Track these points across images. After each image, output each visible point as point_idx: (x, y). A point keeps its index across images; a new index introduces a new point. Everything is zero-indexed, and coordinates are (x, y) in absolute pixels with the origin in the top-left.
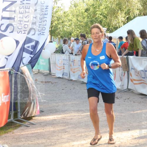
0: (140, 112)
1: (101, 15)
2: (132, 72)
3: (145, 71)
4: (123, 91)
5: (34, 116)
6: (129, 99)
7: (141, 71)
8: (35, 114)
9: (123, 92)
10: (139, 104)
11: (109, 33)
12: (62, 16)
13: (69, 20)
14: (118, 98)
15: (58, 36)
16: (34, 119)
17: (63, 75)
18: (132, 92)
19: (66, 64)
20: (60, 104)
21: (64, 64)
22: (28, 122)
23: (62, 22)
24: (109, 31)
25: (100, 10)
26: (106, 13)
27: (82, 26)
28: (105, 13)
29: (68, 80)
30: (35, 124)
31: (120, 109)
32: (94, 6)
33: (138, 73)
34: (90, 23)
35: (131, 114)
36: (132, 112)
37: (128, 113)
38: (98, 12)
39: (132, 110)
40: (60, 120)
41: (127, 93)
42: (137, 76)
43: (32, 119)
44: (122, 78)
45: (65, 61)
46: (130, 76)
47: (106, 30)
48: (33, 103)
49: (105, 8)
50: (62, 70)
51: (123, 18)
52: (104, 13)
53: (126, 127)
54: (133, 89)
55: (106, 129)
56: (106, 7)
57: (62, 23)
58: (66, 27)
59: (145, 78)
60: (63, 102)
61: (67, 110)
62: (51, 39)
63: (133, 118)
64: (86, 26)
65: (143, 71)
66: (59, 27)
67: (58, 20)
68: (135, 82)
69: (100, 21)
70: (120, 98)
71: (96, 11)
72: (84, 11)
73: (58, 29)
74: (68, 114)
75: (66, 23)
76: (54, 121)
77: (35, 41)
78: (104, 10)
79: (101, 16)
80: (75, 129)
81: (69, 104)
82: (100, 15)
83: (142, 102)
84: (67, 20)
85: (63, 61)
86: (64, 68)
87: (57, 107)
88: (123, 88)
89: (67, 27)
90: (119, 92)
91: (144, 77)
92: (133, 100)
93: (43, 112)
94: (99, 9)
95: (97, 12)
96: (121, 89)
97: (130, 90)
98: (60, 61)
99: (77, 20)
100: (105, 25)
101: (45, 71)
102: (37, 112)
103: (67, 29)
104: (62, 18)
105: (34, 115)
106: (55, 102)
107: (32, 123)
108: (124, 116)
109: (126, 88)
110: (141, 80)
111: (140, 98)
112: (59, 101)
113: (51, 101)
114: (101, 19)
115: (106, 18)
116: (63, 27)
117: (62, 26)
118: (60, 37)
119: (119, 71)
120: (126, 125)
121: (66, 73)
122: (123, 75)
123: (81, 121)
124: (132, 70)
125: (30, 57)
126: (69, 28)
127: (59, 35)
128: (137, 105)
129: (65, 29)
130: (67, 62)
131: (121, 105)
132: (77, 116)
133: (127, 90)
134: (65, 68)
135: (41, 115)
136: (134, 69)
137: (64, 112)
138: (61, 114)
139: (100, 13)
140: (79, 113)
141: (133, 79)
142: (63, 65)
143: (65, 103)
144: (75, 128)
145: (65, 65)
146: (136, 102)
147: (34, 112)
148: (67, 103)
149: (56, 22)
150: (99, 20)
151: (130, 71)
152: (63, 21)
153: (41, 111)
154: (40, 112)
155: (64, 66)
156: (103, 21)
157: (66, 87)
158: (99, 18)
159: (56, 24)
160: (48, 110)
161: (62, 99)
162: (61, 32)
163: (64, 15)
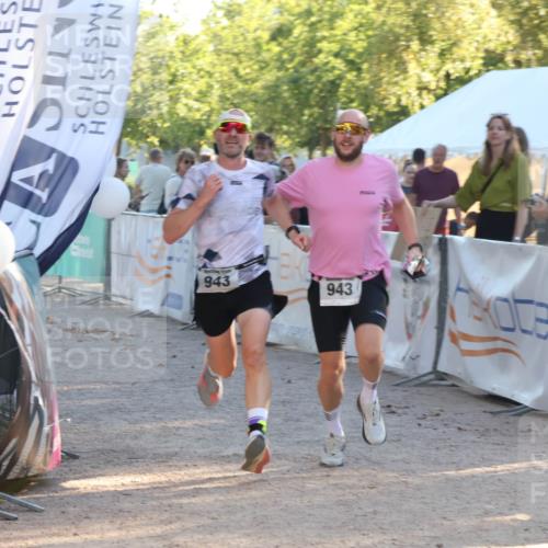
0: (487, 472)
1: (337, 55)
2: (459, 302)
3: (517, 301)
4: (417, 382)
6: (438, 415)
7: (499, 299)
8: (42, 466)
9: (416, 386)
10: (482, 439)
12: (172, 52)
13: (199, 71)
14: (393, 409)
15: (148, 137)
17: (163, 304)
18: (453, 385)
19: (178, 260)
20: (147, 426)
21: (170, 258)
22: (9, 500)
23: (170, 78)
25: (336, 36)
26: (360, 50)
27: (254, 97)
28: (355, 51)
29: (183, 325)
30: (43, 511)
31: (399, 457)
32: (313, 19)
33: (483, 308)
35: (448, 479)
36: (452, 473)
37: (434, 474)
38: (324, 45)
39: (454, 463)
41: (433, 390)
42: (479, 319)
44: (414, 327)
45: (176, 245)
46: (448, 321)
48: (36, 422)
49: (356, 29)
50: (161, 284)
51: (432, 71)
52: (348, 51)
53: (427, 533)
54: (456, 374)
55: (343, 541)
56: (361, 25)
57: (171, 82)
58: (184, 100)
59: (512, 330)
60: (160, 419)
61: (176, 454)
63: (456, 498)
64: (268, 100)
65: (506, 300)
66: (159, 100)
67: (155, 73)
68: (466, 345)
70: (400, 411)
71: (320, 41)
72: (266, 36)
73: (150, 108)
74: (182, 473)
75: (186, 86)
76: (121, 497)
78: (352, 36)
79: (339, 61)
80: (208, 536)
81: (187, 429)
82: (331, 58)
83: (495, 430)
84: (190, 73)
86: (168, 276)
87: (136, 438)
88: (415, 368)
89: (191, 103)
90: (398, 385)
91: (511, 326)
92: (454, 421)
93: (75, 457)
94: (332, 29)
95: (319, 45)
96: (406, 373)
97: (442, 376)
98: (158, 244)
100: (352, 101)
101: (86, 285)
102: (48, 459)
103: (190, 109)
104: (171, 63)
105: (39, 469)
106: (127, 417)
107: (26, 506)
108: (418, 488)
109: (429, 369)
110: (495, 339)
111: (485, 412)
112: (145, 414)
113: (110, 412)
114: (337, 72)
115: (359, 70)
116: (174, 100)
117: (171, 98)
118: (156, 141)
119: (405, 296)
120: (426, 527)
121: (179, 297)
122: (420, 313)
123: (239, 504)
124: (459, 293)
125: (31, 221)
126: (196, 105)
127: (154, 134)
128: (474, 442)
129: (182, 111)
130: (186, 251)
131: (404, 439)
132: (219, 479)
133: (432, 376)
134: (173, 273)
135: (66, 469)
136: (468, 291)
137: (164, 459)
138: (150, 471)
139: (335, 47)
140: (228, 467)
141: (460, 333)
142: (165, 262)
143: (170, 425)
145: (174, 264)
146: (468, 428)
147: (39, 458)
148: (177, 424)
149: (145, 78)
150: (324, 80)
151: (450, 300)
152: (174, 76)
153: (68, 456)
154: (62, 457)
155: (169, 268)
156: (344, 84)
157: (175, 357)
158: (327, 71)
159: (142, 85)
160: (98, 450)
161: (156, 408)
162: (164, 122)
163: (181, 49)
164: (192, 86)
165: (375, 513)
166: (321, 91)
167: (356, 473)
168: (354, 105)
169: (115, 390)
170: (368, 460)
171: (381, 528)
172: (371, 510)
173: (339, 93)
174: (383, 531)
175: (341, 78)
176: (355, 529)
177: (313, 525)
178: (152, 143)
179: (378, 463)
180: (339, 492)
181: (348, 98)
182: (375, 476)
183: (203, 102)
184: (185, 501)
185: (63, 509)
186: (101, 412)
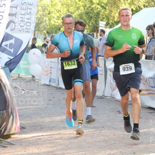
1: (98, 4)
5: (13, 134)
7: (150, 78)
8: (14, 131)
11: (109, 29)
13: (57, 10)
14: (120, 112)
15: (43, 31)
16: (13, 138)
17: (50, 82)
19: (53, 68)
21: (51, 68)
22: (5, 141)
23: (48, 13)
24: (108, 25)
26: (106, 3)
28: (104, 3)
29: (56, 87)
30: (15, 144)
33: (145, 81)
34: (86, 16)
40: (46, 139)
42: (144, 84)
43: (11, 137)
45: (52, 63)
47: (105, 25)
48: (11, 118)
50: (49, 75)
52: (102, 3)
53: (131, 150)
55: (105, 152)
58: (53, 19)
59: (154, 87)
61: (55, 127)
62: (34, 35)
65: (152, 78)
66: (45, 19)
67: (44, 11)
69: (98, 13)
73: (43, 22)
74: (57, 132)
75: (53, 15)
76: (39, 140)
77: (14, 38)
79: (99, 6)
82: (97, 5)
84: (54, 11)
85: (50, 63)
89: (55, 20)
93: (24, 128)
98: (47, 63)
99: (68, 10)
100: (104, 18)
101: (27, 76)
102: (16, 129)
103: (55, 22)
104: (48, 8)
107: (10, 143)
110: (150, 90)
111: (148, 112)
112: (45, 115)
113: (35, 114)
114: (99, 10)
115: (105, 9)
116: (50, 20)
117: (49, 18)
118: (46, 32)
121: (54, 79)
125: (8, 58)
126: (57, 21)
127: (45, 30)
129: (53, 23)
130: (56, 65)
134: (52, 72)
135: (22, 132)
138: (47, 132)
142: (50, 69)
144: (65, 150)
145: (52, 69)
146: (143, 117)
147: (13, 128)
149: (41, 13)
152: (50, 12)
153: (22, 128)
154: (20, 128)
155: (51, 70)
156: (101, 13)
157: (54, 97)
158: (96, 9)
159: (40, 15)
160: (31, 126)
161: (48, 113)
162: (48, 26)
163: (51, 4)
164: (55, 15)
165: (115, 143)
166: (94, 16)
167: (109, 132)
168: (105, 19)
169: (36, 108)
170: (113, 127)
171: (117, 148)
172: (114, 143)
173: (100, 16)
174: (117, 149)
175: (100, 11)
176: (109, 148)
177: (96, 147)
178: (44, 33)
179: (116, 128)
180: (104, 137)
181: (103, 17)
182: (115, 132)
183: (59, 20)
184: (57, 141)
185: (21, 144)
186: (32, 115)
